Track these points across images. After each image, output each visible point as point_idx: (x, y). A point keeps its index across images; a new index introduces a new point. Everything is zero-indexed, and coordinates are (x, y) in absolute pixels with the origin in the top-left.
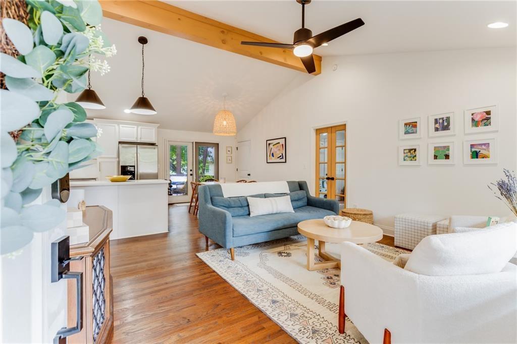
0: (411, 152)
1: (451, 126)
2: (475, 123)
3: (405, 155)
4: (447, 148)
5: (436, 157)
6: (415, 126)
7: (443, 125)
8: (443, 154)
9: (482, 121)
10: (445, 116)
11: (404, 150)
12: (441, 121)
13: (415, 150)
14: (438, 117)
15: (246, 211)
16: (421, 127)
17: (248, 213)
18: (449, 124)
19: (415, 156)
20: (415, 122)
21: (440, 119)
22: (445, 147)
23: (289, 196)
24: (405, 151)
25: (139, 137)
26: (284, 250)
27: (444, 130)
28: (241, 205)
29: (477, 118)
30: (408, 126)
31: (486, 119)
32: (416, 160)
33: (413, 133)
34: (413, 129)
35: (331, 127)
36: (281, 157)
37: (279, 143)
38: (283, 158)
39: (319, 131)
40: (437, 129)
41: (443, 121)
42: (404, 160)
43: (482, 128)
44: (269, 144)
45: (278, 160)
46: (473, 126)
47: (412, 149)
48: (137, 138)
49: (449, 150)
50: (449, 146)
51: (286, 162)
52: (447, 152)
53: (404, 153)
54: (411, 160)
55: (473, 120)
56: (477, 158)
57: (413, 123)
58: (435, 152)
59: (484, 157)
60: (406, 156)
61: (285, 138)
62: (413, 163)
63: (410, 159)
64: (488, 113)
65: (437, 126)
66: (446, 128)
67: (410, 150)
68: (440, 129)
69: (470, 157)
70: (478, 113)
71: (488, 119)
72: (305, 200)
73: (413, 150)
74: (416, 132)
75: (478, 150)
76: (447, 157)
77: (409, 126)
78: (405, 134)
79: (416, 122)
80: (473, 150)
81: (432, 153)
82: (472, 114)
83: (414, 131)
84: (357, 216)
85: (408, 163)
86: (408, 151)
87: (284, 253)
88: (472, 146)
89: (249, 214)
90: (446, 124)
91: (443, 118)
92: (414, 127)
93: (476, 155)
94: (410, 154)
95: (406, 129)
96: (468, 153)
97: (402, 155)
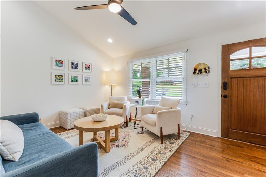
1: (78, 67)
3: (56, 78)
4: (77, 77)
5: (72, 81)
6: (62, 63)
8: (75, 80)
10: (76, 62)
11: (55, 75)
12: (74, 64)
13: (62, 76)
14: (73, 62)
16: (65, 65)
18: (77, 66)
19: (62, 79)
20: (62, 61)
21: (74, 63)
24: (56, 76)
27: (76, 69)
30: (58, 62)
32: (62, 81)
33: (61, 66)
34: (61, 64)
40: (72, 68)
41: (75, 64)
42: (56, 81)
43: (88, 71)
46: (85, 69)
47: (60, 76)
49: (77, 78)
52: (77, 79)
53: (56, 77)
54: (60, 81)
55: (85, 67)
58: (72, 78)
59: (89, 82)
60: (57, 79)
62: (61, 83)
63: (59, 81)
64: (89, 66)
65: (73, 66)
66: (76, 68)
67: (59, 76)
68: (74, 68)
69: (84, 82)
70: (87, 65)
71: (89, 68)
73: (61, 76)
74: (62, 67)
75: (87, 79)
76: (77, 81)
77: (59, 62)
78: (56, 66)
79: (63, 61)
80: (85, 79)
81: (70, 79)
82: (85, 65)
83: (62, 66)
85: (58, 83)
86: (58, 76)
88: (85, 77)
90: (76, 66)
91: (75, 63)
93: (86, 81)
94: (59, 78)
95: (57, 63)
96: (84, 80)
97: (54, 78)
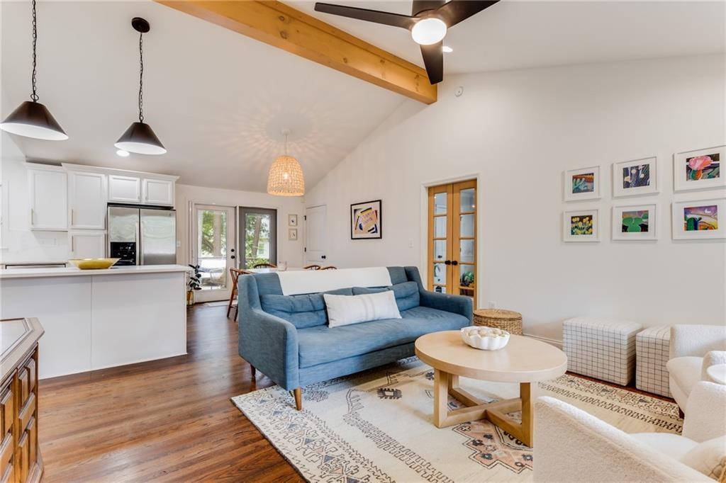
0: (584, 220)
1: (651, 180)
2: (692, 173)
3: (574, 225)
4: (645, 214)
5: (625, 229)
6: (591, 180)
7: (638, 177)
8: (637, 223)
9: (704, 170)
10: (640, 164)
11: (572, 218)
12: (634, 171)
13: (590, 218)
14: (629, 165)
15: (322, 317)
16: (601, 182)
17: (325, 321)
18: (647, 176)
19: (591, 227)
20: (590, 174)
21: (632, 168)
22: (640, 212)
23: (392, 292)
24: (574, 220)
25: (144, 197)
26: (388, 384)
27: (639, 185)
28: (314, 307)
29: (696, 166)
30: (578, 180)
31: (711, 167)
32: (591, 233)
33: (587, 191)
34: (587, 184)
35: (453, 184)
36: (374, 230)
37: (371, 209)
38: (376, 231)
39: (432, 190)
40: (627, 185)
41: (638, 171)
42: (573, 233)
43: (703, 183)
44: (355, 210)
45: (370, 235)
46: (688, 178)
47: (585, 217)
48: (140, 198)
49: (647, 218)
50: (647, 211)
51: (381, 238)
52: (644, 220)
53: (572, 222)
54: (584, 234)
55: (688, 169)
56: (696, 229)
57: (587, 175)
58: (623, 221)
59: (709, 227)
60: (576, 227)
61: (380, 201)
62: (586, 238)
63: (583, 231)
64: (715, 157)
65: (628, 179)
66: (642, 182)
67: (582, 218)
68: (633, 184)
69: (684, 229)
70: (697, 158)
71: (715, 167)
72: (417, 297)
73: (587, 218)
74: (592, 190)
75: (697, 217)
76: (644, 228)
77: (581, 180)
78: (574, 192)
79: (593, 174)
80: (689, 216)
81: (618, 223)
82: (688, 160)
83: (589, 188)
84: (499, 322)
85: (580, 238)
86: (578, 219)
87: (389, 390)
88: (687, 210)
89: (327, 324)
90: (642, 176)
91: (638, 167)
92: (590, 182)
93: (693, 225)
94: (582, 224)
95: (576, 185)
96: (680, 222)
97: (568, 226)
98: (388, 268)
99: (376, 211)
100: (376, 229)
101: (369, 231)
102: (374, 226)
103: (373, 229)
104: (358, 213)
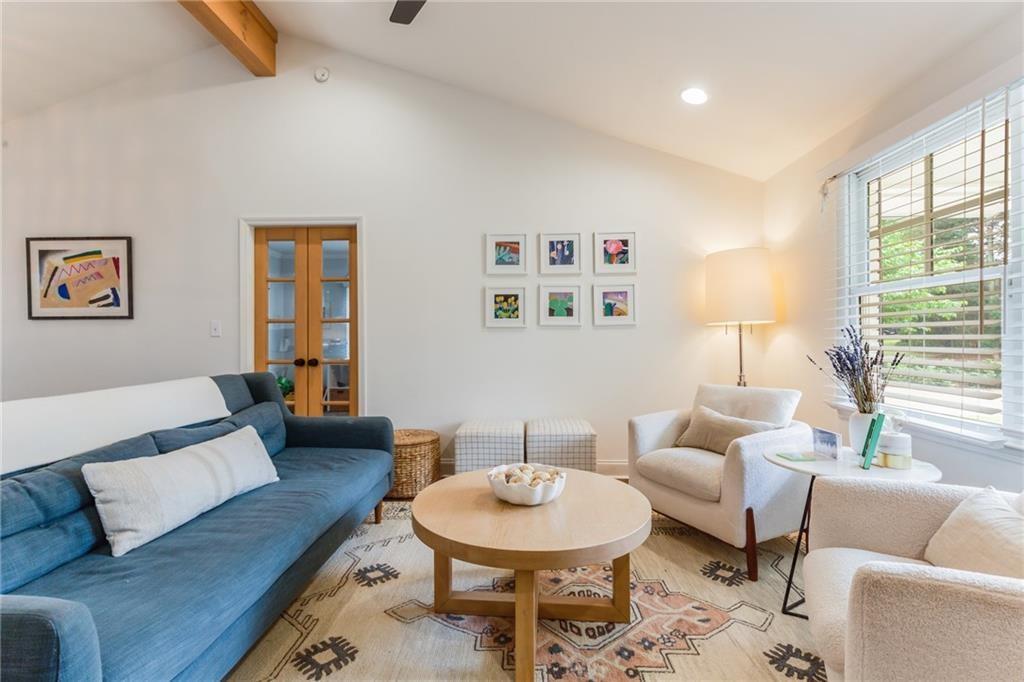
0: (510, 301)
1: (575, 258)
2: (609, 257)
3: (498, 306)
4: (569, 296)
5: (552, 312)
6: (516, 251)
7: (563, 253)
8: (561, 306)
9: (617, 255)
10: (565, 239)
11: (496, 296)
12: (559, 247)
13: (516, 297)
14: (555, 239)
16: (528, 252)
18: (571, 254)
19: (517, 309)
20: (515, 243)
21: (558, 242)
22: (566, 294)
24: (498, 300)
27: (565, 263)
29: (611, 250)
30: (502, 248)
31: (619, 253)
32: (517, 317)
33: (512, 263)
34: (512, 255)
35: (306, 228)
36: (110, 300)
37: (99, 253)
38: (117, 302)
39: (264, 234)
40: (553, 261)
41: (563, 246)
42: (496, 316)
43: (616, 267)
44: (43, 254)
45: (94, 310)
46: (605, 262)
47: (510, 296)
49: (572, 301)
50: (572, 293)
51: (130, 317)
52: (569, 303)
53: (496, 302)
54: (510, 317)
55: (606, 251)
56: (612, 314)
57: (512, 243)
58: (550, 303)
59: (621, 313)
60: (500, 309)
61: (129, 239)
62: (512, 322)
63: (507, 314)
64: (625, 243)
65: (554, 254)
66: (567, 260)
67: (506, 298)
68: (559, 261)
69: (602, 314)
70: (613, 242)
71: (625, 252)
73: (513, 298)
74: (517, 263)
75: (612, 302)
76: (570, 312)
77: (505, 248)
78: (497, 263)
79: (518, 243)
80: (607, 301)
81: (545, 305)
82: (605, 242)
83: (515, 260)
85: (504, 322)
86: (502, 299)
88: (605, 295)
90: (567, 253)
91: (562, 242)
92: (513, 252)
93: (610, 310)
94: (507, 305)
95: (499, 254)
96: (600, 307)
97: (491, 307)
98: (215, 379)
99: (116, 261)
100: (116, 298)
101: (92, 302)
102: (109, 292)
103: (107, 297)
104: (55, 260)
